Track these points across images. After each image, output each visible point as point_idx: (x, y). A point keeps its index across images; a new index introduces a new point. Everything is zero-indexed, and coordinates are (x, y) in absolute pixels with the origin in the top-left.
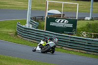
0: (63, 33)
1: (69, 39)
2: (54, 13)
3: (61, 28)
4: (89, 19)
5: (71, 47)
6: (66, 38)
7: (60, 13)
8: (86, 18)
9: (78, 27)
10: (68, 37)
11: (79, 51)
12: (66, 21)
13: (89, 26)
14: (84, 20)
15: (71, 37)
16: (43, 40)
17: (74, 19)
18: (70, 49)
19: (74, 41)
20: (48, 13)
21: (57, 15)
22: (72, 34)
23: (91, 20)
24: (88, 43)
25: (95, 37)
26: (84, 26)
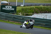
0: (9, 13)
1: (13, 16)
2: (4, 3)
3: (8, 10)
4: (23, 5)
5: (14, 20)
6: (11, 16)
7: (8, 3)
8: (21, 5)
9: (17, 10)
10: (12, 15)
11: (18, 22)
12: (11, 7)
13: (23, 9)
14: (20, 6)
15: (14, 15)
16: (26, 21)
17: (15, 6)
18: (13, 22)
19: (15, 17)
20: (1, 3)
21: (6, 4)
22: (14, 14)
23: (24, 6)
24: (23, 18)
25: (26, 15)
26: (20, 9)
